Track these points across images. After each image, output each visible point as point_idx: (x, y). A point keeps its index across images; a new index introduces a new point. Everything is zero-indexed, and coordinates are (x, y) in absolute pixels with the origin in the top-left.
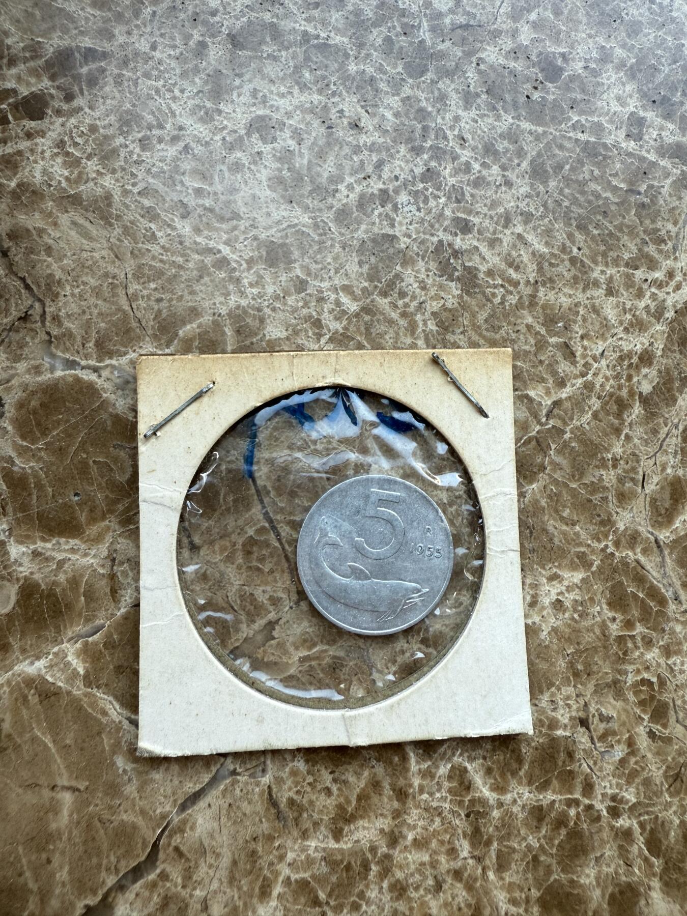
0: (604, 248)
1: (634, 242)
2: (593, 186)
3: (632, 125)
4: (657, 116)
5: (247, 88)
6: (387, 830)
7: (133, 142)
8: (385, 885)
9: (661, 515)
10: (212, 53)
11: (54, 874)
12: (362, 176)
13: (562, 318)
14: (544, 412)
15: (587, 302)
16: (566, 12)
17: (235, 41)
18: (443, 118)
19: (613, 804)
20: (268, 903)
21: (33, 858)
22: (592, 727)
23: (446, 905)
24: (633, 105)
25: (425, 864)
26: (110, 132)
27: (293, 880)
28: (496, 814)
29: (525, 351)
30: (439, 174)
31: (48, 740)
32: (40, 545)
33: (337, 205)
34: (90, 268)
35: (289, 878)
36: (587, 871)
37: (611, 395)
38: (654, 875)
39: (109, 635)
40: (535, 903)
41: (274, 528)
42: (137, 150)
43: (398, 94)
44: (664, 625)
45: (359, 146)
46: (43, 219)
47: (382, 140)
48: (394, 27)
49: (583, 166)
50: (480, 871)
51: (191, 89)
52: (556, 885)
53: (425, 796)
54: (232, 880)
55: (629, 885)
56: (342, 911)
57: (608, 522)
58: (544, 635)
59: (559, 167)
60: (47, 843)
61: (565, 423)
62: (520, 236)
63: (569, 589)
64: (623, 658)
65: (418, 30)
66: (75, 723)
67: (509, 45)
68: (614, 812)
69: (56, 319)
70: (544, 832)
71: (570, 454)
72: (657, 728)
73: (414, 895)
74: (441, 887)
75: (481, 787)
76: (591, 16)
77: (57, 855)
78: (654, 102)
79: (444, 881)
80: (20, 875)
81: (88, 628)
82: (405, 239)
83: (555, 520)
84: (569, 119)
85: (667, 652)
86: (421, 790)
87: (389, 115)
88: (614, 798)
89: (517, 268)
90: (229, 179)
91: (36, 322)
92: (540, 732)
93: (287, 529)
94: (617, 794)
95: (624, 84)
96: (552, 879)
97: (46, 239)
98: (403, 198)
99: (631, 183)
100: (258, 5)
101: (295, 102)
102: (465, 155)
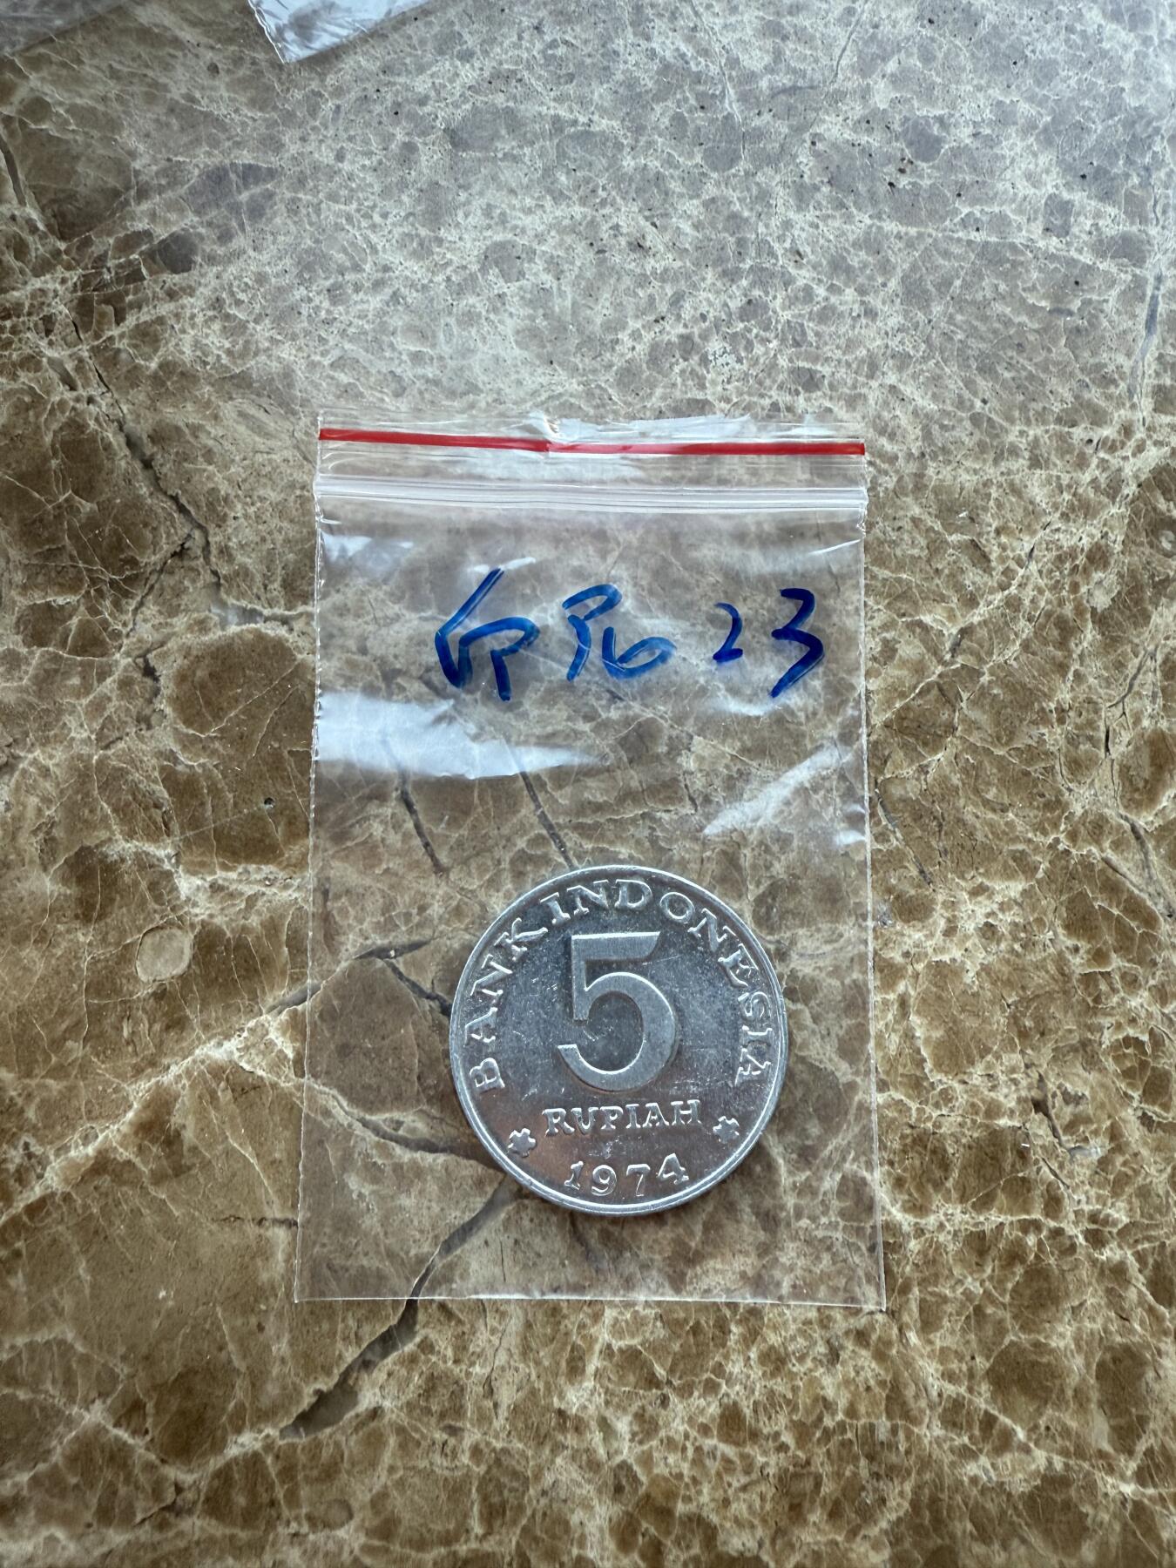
0: (1022, 398)
1: (1068, 386)
2: (999, 307)
3: (1052, 213)
4: (1089, 197)
5: (478, 203)
6: (750, 1273)
7: (319, 293)
8: (753, 1354)
9: (1137, 790)
10: (423, 158)
11: (268, 1347)
12: (653, 318)
13: (966, 504)
14: (948, 645)
15: (1002, 479)
16: (940, 55)
17: (456, 138)
18: (767, 226)
19: (1094, 1227)
20: (581, 1383)
21: (239, 1322)
22: (1053, 1112)
23: (847, 1382)
24: (1052, 183)
25: (810, 1322)
26: (286, 281)
27: (615, 1348)
28: (914, 1245)
29: (912, 557)
30: (765, 307)
31: (248, 1153)
32: (220, 875)
33: (619, 363)
34: (268, 476)
35: (609, 1346)
36: (1061, 1329)
37: (1049, 615)
38: (1166, 1333)
39: (326, 1001)
40: (983, 1378)
41: (555, 836)
42: (326, 304)
43: (698, 196)
44: (1155, 956)
45: (644, 275)
46: (197, 412)
47: (678, 264)
48: (686, 100)
49: (981, 278)
50: (895, 1331)
51: (397, 212)
52: (1013, 1351)
53: (804, 1222)
54: (526, 1351)
55: (1127, 1349)
56: (691, 1394)
57: (1056, 805)
58: (969, 977)
59: (946, 283)
60: (256, 1301)
61: (981, 661)
62: (893, 389)
63: (1003, 907)
64: (1094, 1006)
65: (722, 102)
66: (286, 1127)
67: (857, 111)
68: (1096, 1239)
69: (225, 552)
70: (989, 1271)
71: (992, 706)
72: (1153, 1110)
73: (797, 1368)
74: (838, 1356)
75: (888, 1206)
76: (979, 59)
77: (272, 1318)
78: (1083, 177)
79: (842, 1347)
80: (221, 1349)
81: (295, 992)
82: (723, 405)
83: (975, 805)
84: (956, 212)
85: (1162, 995)
86: (799, 1216)
87: (686, 227)
88: (1093, 1218)
89: (892, 437)
90: (460, 336)
91: (196, 558)
92: (974, 1122)
93: (575, 836)
94: (1099, 1212)
95: (1035, 155)
96: (1006, 1341)
97: (204, 439)
98: (715, 345)
99: (1057, 297)
100: (486, 85)
101: (548, 219)
102: (803, 277)
